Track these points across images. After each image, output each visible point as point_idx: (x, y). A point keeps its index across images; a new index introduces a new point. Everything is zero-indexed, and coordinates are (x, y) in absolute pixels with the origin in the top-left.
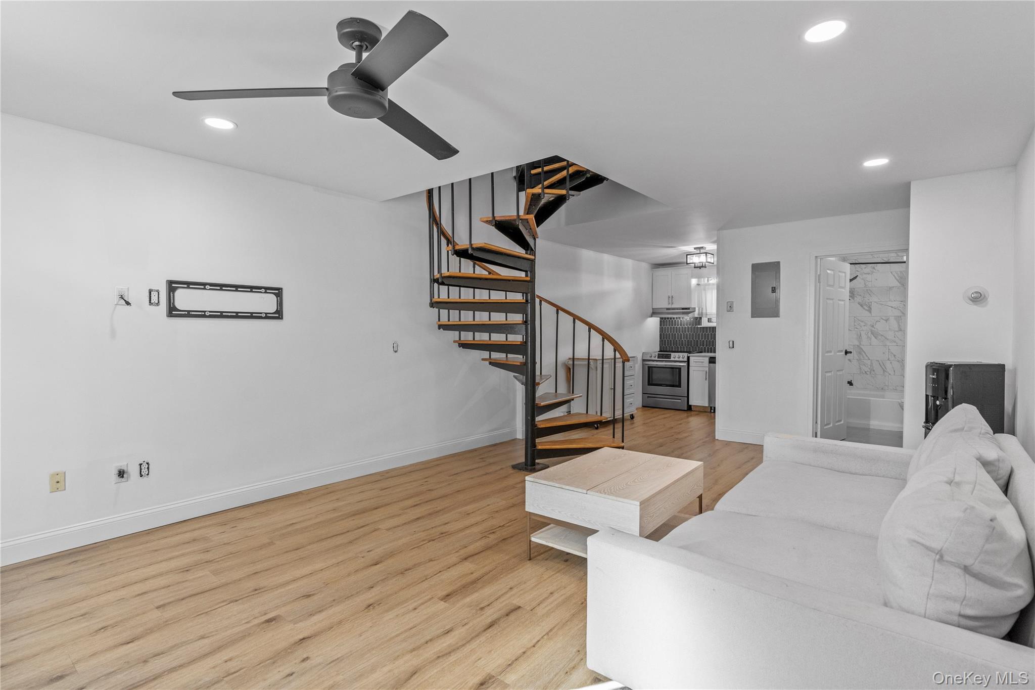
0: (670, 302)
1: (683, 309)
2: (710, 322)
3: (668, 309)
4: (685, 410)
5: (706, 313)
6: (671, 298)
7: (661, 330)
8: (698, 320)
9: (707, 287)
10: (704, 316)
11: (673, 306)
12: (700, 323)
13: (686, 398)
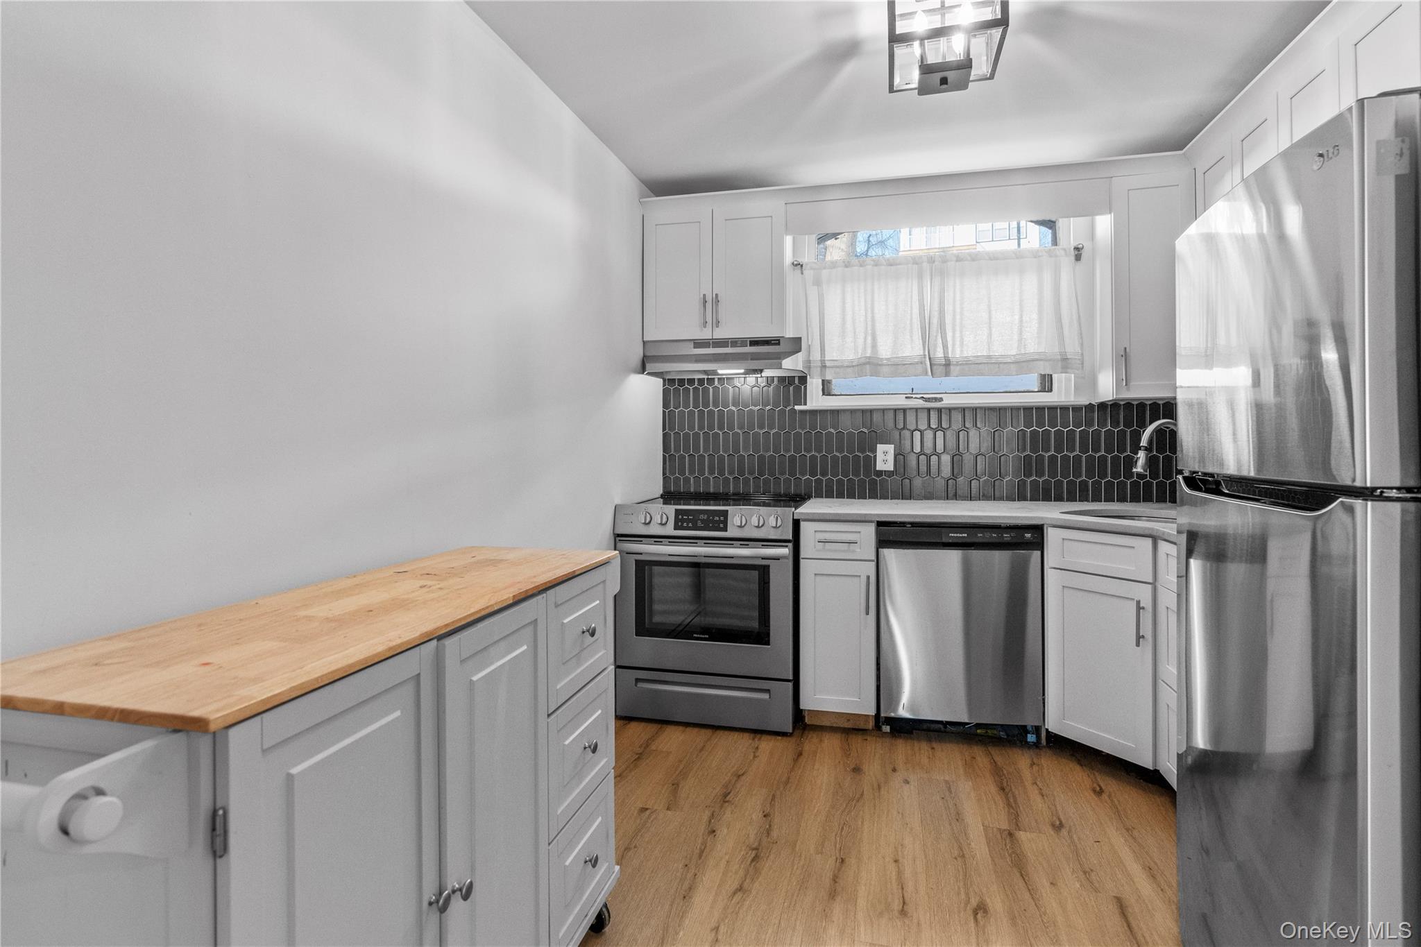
0: (709, 319)
1: (755, 343)
2: (829, 395)
3: (698, 344)
4: (784, 734)
5: (823, 361)
6: (710, 305)
7: (668, 421)
8: (795, 385)
9: (825, 273)
10: (816, 371)
11: (720, 334)
12: (801, 397)
13: (790, 684)
